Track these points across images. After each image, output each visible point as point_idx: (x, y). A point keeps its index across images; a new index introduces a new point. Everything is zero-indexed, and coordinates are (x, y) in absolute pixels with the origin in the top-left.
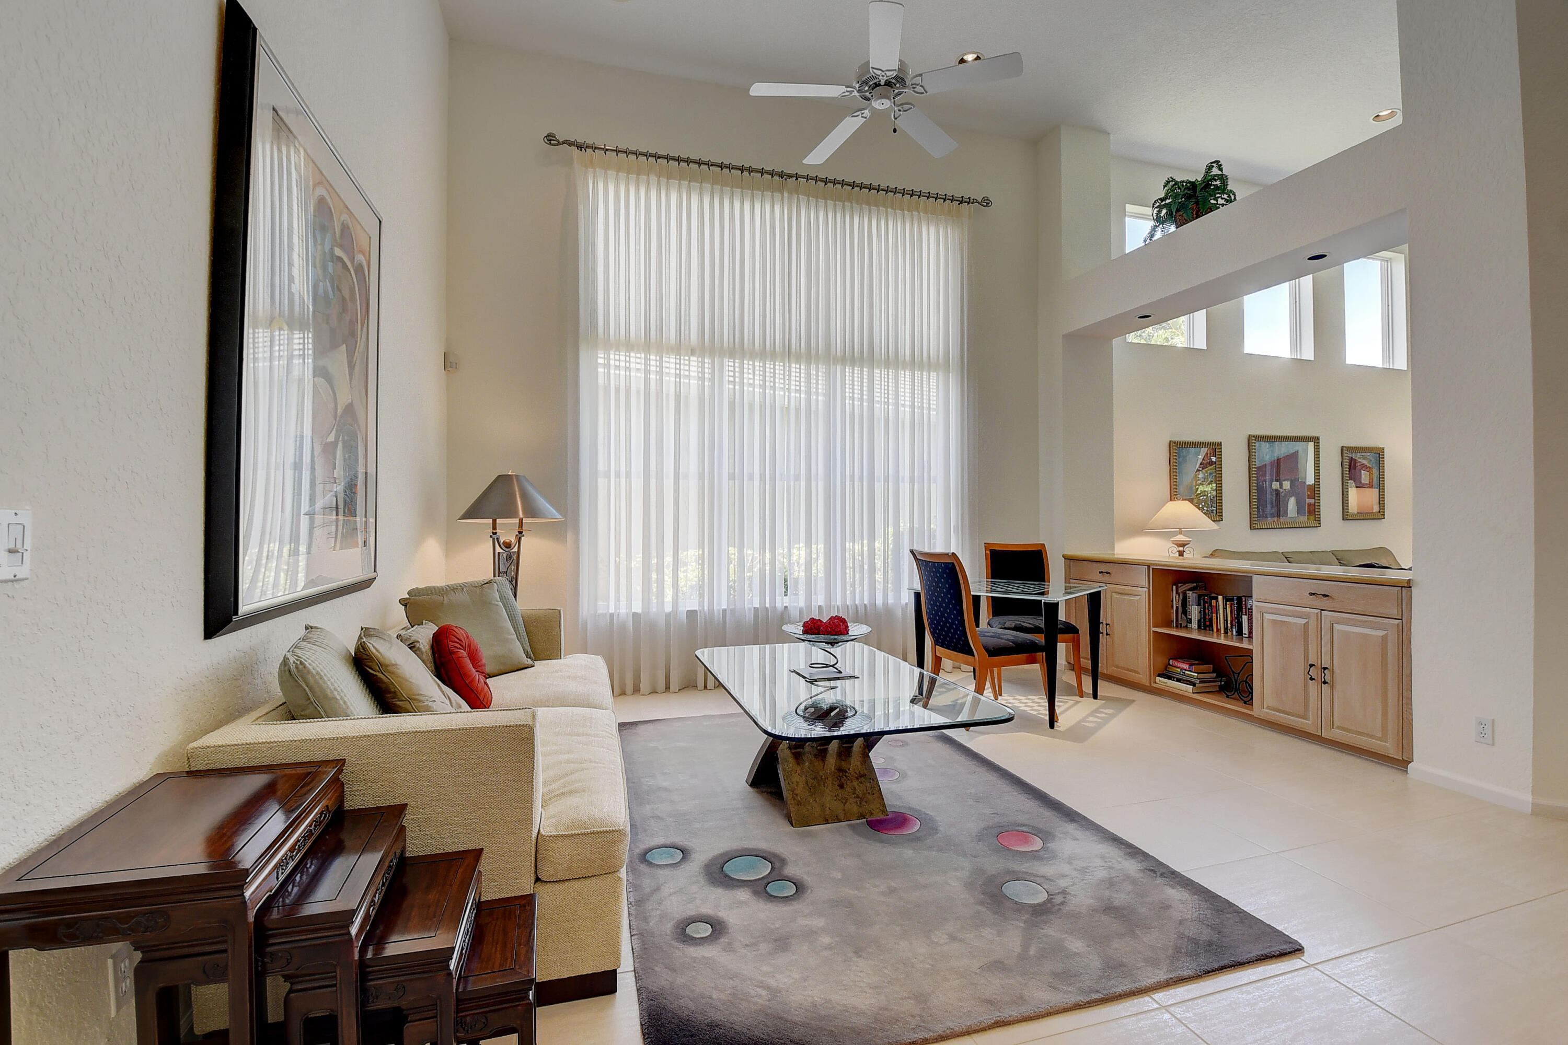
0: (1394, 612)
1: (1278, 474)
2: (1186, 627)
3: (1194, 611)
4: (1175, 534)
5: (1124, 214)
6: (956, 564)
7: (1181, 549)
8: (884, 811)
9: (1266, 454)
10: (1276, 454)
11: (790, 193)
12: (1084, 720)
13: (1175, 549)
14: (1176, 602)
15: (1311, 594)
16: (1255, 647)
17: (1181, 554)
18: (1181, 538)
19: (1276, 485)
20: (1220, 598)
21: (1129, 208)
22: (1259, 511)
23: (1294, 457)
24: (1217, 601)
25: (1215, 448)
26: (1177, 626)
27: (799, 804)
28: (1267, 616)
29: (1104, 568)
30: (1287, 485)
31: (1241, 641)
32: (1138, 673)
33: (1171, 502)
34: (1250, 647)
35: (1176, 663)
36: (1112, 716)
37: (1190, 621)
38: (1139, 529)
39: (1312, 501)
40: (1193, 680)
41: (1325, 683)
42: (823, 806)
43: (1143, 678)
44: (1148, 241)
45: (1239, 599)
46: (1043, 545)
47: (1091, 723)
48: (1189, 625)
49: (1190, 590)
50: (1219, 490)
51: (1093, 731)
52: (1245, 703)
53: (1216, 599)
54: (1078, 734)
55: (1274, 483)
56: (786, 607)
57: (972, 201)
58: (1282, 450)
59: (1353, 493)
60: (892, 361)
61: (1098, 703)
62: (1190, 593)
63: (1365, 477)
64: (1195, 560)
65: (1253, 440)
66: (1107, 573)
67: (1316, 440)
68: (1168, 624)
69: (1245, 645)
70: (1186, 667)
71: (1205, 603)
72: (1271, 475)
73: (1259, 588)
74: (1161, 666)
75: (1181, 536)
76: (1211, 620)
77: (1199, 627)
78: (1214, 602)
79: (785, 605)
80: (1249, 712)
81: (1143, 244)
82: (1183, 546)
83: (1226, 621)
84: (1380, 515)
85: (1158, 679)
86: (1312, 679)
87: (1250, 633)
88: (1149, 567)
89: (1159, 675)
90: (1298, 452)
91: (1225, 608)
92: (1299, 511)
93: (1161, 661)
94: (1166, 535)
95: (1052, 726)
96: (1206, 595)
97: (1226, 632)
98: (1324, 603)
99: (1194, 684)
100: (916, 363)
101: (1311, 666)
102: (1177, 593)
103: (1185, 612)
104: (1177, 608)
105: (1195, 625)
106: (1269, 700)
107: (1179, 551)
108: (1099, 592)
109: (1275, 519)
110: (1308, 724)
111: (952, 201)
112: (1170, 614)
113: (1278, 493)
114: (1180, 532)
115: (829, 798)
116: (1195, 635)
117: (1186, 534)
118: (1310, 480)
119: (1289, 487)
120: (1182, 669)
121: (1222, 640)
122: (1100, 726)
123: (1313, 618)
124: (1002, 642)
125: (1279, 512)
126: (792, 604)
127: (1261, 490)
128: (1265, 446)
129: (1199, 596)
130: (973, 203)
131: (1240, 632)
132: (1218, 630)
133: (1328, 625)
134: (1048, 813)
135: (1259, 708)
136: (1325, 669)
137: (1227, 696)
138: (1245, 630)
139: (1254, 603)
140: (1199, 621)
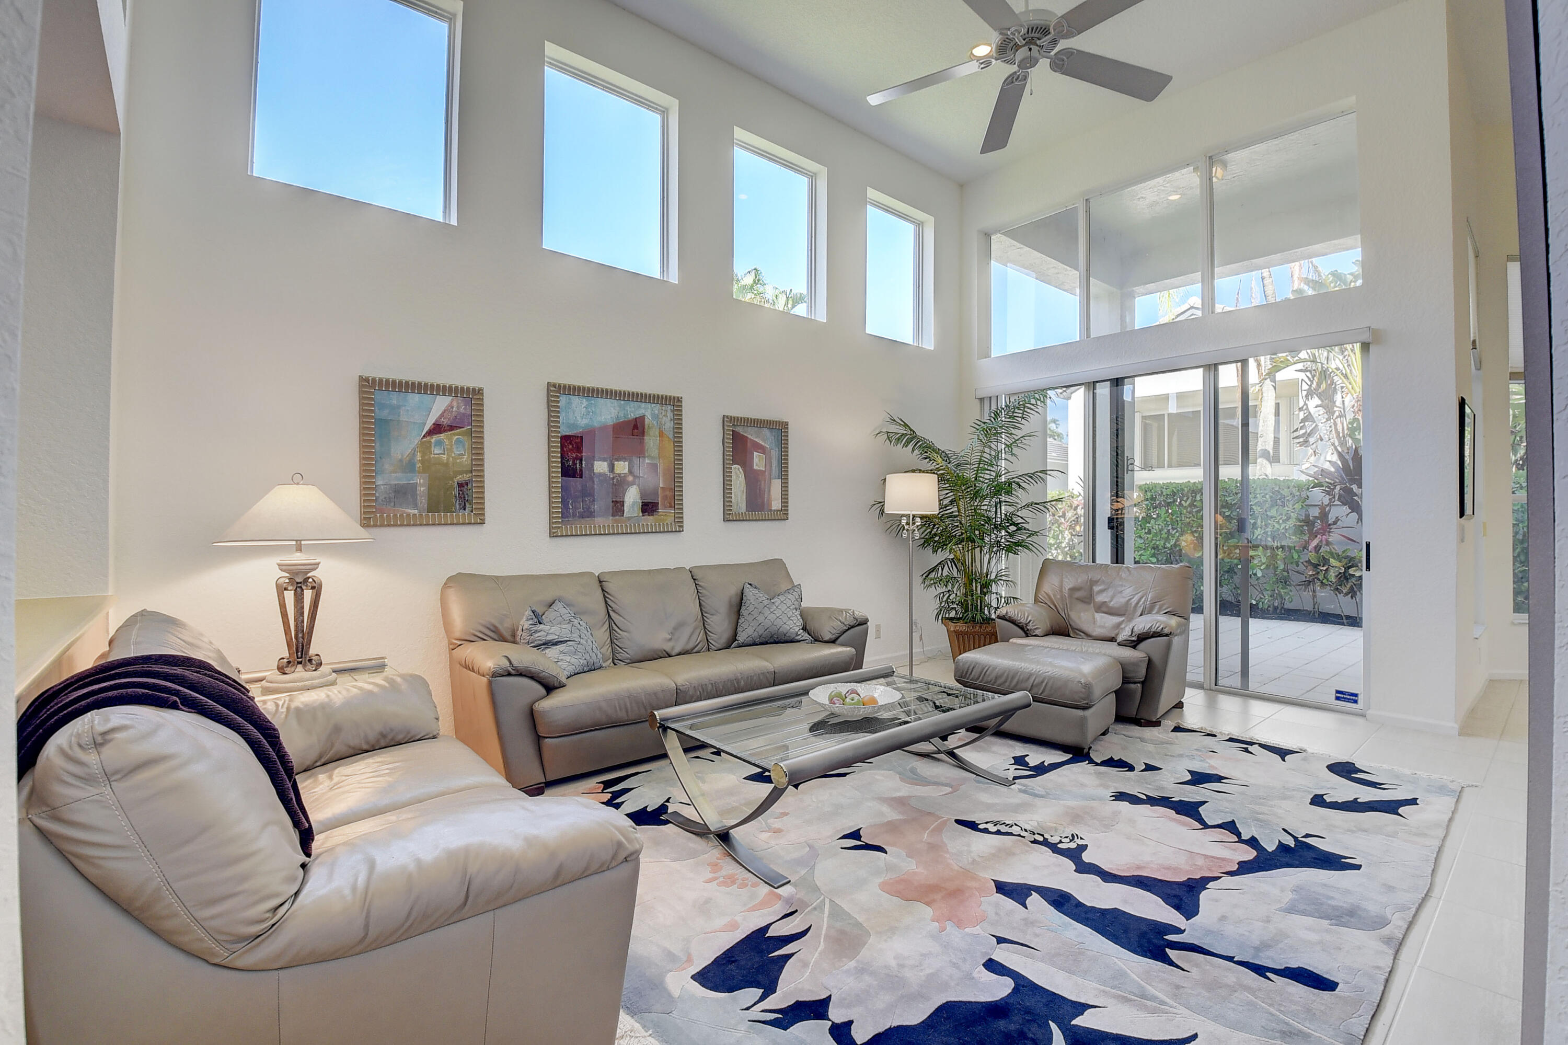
23: (635, 423)
30: (622, 467)
63: (758, 460)
65: (554, 391)
128: (579, 403)
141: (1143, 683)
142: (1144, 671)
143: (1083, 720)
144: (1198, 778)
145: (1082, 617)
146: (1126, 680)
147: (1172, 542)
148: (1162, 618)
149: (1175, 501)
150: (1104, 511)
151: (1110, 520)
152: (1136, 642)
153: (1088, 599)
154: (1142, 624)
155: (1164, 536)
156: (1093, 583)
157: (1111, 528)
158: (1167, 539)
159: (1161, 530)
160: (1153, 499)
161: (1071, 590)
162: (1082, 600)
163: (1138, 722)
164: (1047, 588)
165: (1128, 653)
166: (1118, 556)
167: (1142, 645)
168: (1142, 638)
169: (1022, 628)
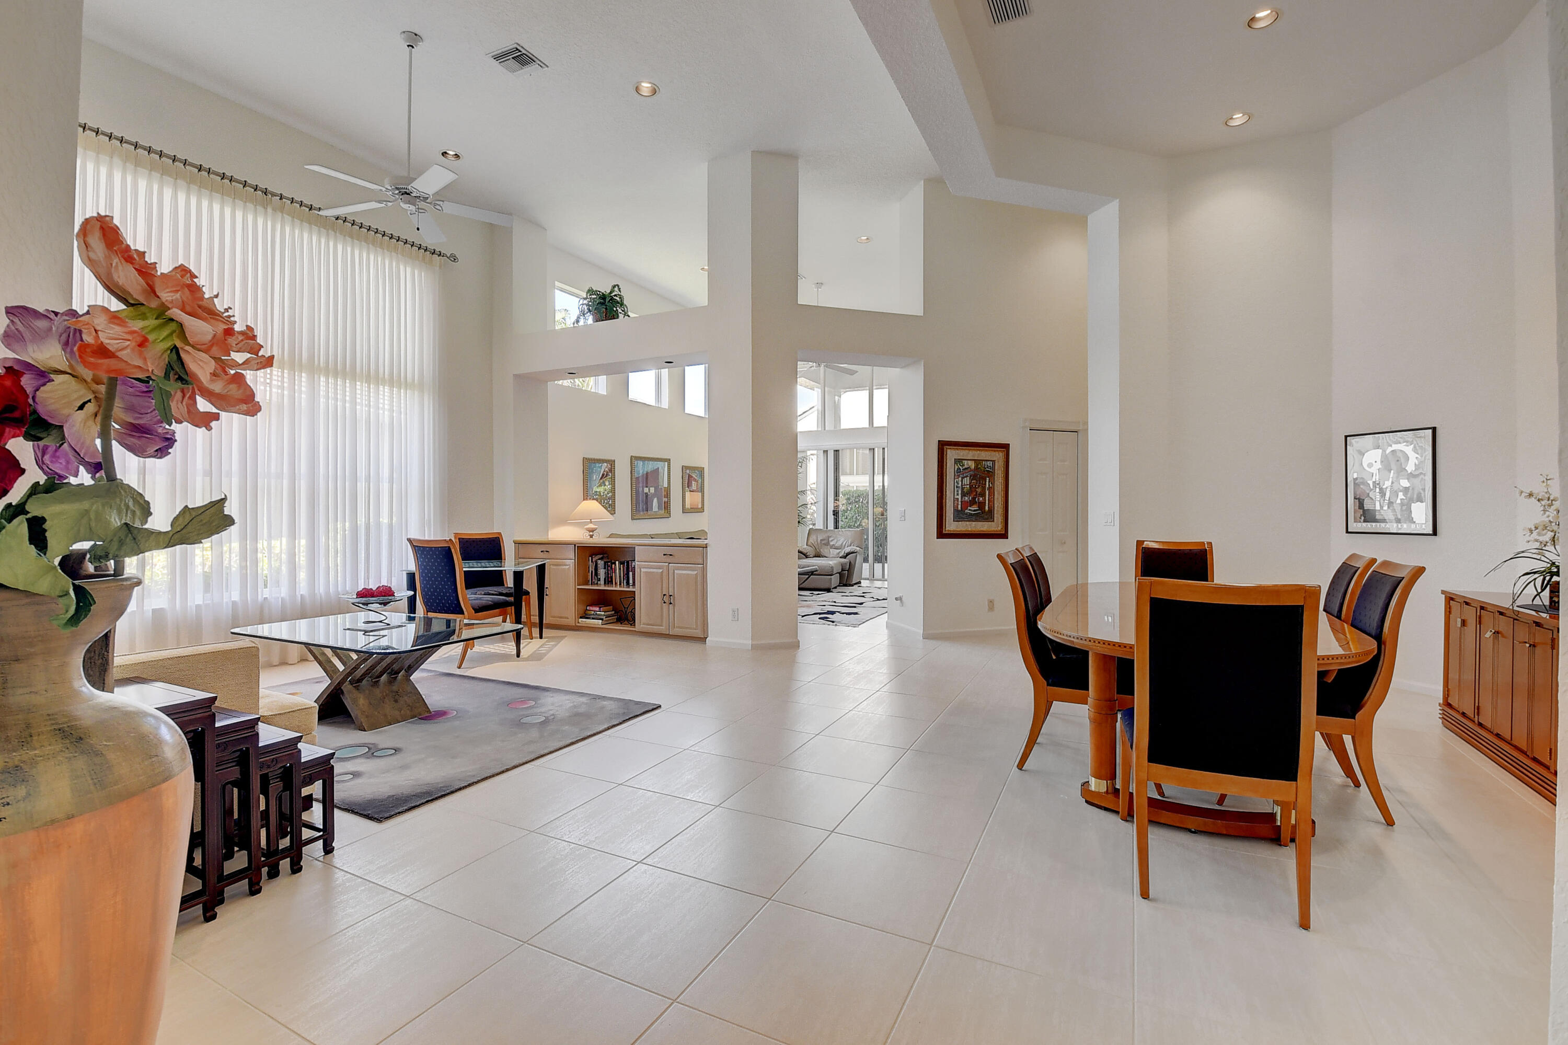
0: (701, 561)
1: (647, 483)
2: (597, 584)
3: (602, 573)
4: (587, 523)
5: (554, 287)
6: (451, 547)
7: (591, 533)
8: (429, 711)
9: (641, 468)
10: (646, 470)
11: (274, 210)
12: (538, 650)
13: (587, 534)
14: (592, 569)
15: (664, 555)
16: (636, 589)
17: (591, 536)
18: (591, 526)
19: (646, 490)
20: (617, 562)
21: (557, 284)
22: (636, 507)
23: (656, 471)
24: (615, 565)
25: (612, 463)
26: (592, 584)
27: (367, 717)
28: (642, 569)
29: (544, 548)
30: (652, 490)
31: (629, 587)
32: (568, 618)
33: (585, 501)
34: (634, 590)
35: (591, 608)
36: (556, 645)
37: (599, 580)
38: (563, 521)
39: (666, 500)
40: (602, 617)
41: (671, 603)
42: (385, 715)
43: (571, 621)
44: (576, 325)
45: (628, 562)
46: (500, 534)
47: (543, 650)
48: (599, 582)
49: (599, 559)
50: (613, 490)
51: (545, 654)
52: (631, 625)
53: (615, 563)
54: (536, 657)
55: (645, 489)
56: (265, 599)
57: (442, 254)
58: (651, 466)
59: (688, 494)
60: (373, 378)
61: (543, 640)
62: (599, 562)
63: (694, 486)
64: (601, 539)
65: (634, 459)
66: (547, 551)
67: (668, 461)
68: (586, 583)
69: (631, 589)
70: (597, 609)
71: (608, 566)
72: (643, 483)
73: (639, 554)
74: (582, 612)
75: (592, 524)
76: (612, 577)
77: (605, 583)
78: (613, 565)
79: (265, 596)
80: (633, 629)
81: (572, 326)
82: (593, 531)
83: (620, 577)
84: (701, 510)
85: (580, 620)
86: (665, 603)
87: (634, 582)
88: (575, 545)
89: (581, 618)
90: (658, 468)
91: (620, 569)
92: (659, 508)
93: (582, 608)
94: (580, 525)
95: (518, 656)
96: (609, 562)
97: (620, 584)
98: (670, 559)
99: (602, 619)
100: (395, 381)
101: (664, 595)
102: (592, 561)
103: (596, 574)
104: (592, 571)
105: (602, 582)
106: (644, 620)
107: (590, 535)
108: (544, 564)
109: (645, 512)
110: (663, 629)
111: (426, 250)
112: (587, 576)
113: (646, 494)
114: (591, 522)
115: (389, 709)
116: (602, 587)
117: (595, 523)
118: (666, 485)
119: (653, 491)
120: (594, 611)
121: (618, 588)
122: (548, 652)
123: (665, 568)
124: (484, 602)
125: (647, 508)
126: (273, 596)
127: (637, 492)
128: (640, 463)
129: (605, 563)
130: (443, 256)
131: (628, 583)
132: (616, 583)
133: (672, 571)
134: (533, 691)
135: (640, 625)
136: (671, 596)
137: (621, 624)
138: (631, 581)
139: (637, 564)
140: (605, 579)
141: (848, 571)
142: (848, 567)
143: (831, 578)
144: (864, 593)
145: (824, 551)
146: (843, 570)
147: (858, 523)
148: (855, 547)
149: (859, 500)
150: (831, 508)
151: (834, 511)
152: (845, 557)
153: (827, 544)
154: (848, 550)
155: (854, 520)
156: (829, 537)
157: (834, 515)
158: (856, 522)
159: (853, 517)
160: (848, 499)
161: (821, 540)
162: (825, 544)
163: (845, 585)
164: (811, 540)
165: (843, 560)
166: (836, 527)
167: (848, 557)
168: (848, 554)
169: (805, 555)
